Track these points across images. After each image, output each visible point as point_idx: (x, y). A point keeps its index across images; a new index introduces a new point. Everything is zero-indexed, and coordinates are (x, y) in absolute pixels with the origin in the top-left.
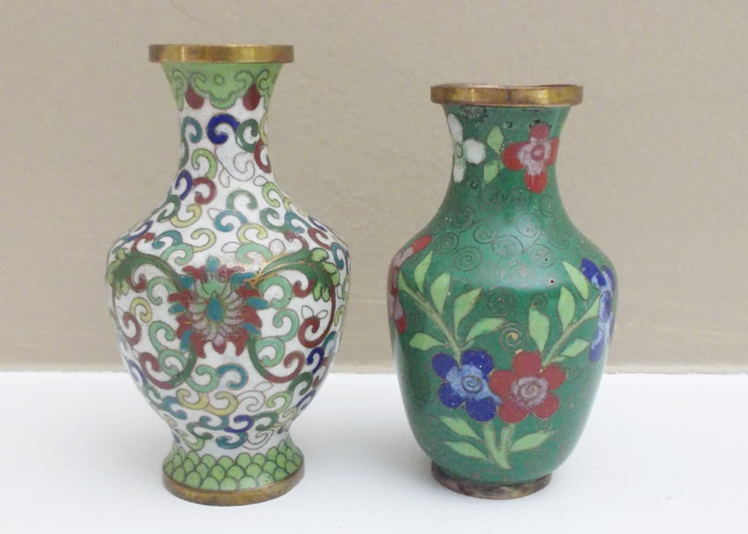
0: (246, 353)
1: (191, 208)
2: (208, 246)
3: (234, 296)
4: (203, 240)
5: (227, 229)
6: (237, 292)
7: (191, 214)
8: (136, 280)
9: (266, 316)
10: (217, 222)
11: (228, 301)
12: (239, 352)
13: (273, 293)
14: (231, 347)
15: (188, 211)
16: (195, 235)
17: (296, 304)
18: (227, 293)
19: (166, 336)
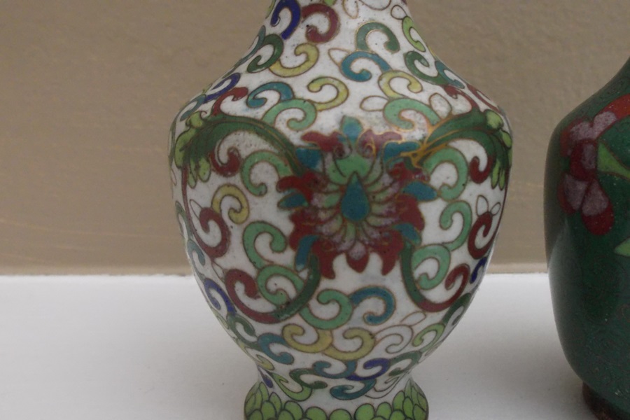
0: (396, 271)
1: (301, 49)
2: (338, 101)
3: (387, 179)
4: (328, 94)
5: (363, 77)
6: (391, 174)
7: (302, 58)
8: (223, 157)
9: (431, 211)
10: (345, 67)
11: (378, 187)
12: (386, 270)
13: (443, 175)
14: (375, 262)
15: (296, 54)
16: (315, 87)
17: (472, 192)
18: (375, 174)
19: (271, 244)
